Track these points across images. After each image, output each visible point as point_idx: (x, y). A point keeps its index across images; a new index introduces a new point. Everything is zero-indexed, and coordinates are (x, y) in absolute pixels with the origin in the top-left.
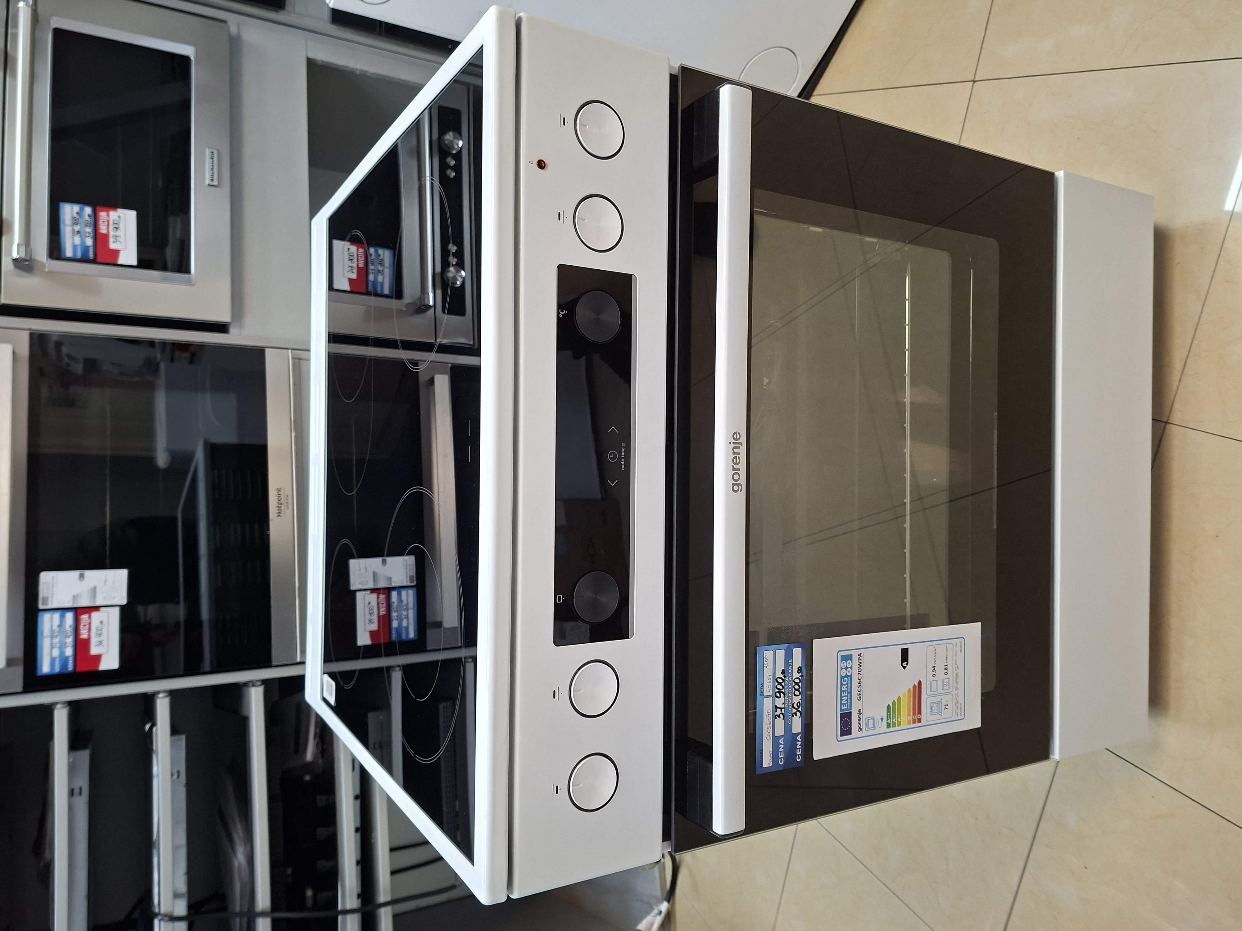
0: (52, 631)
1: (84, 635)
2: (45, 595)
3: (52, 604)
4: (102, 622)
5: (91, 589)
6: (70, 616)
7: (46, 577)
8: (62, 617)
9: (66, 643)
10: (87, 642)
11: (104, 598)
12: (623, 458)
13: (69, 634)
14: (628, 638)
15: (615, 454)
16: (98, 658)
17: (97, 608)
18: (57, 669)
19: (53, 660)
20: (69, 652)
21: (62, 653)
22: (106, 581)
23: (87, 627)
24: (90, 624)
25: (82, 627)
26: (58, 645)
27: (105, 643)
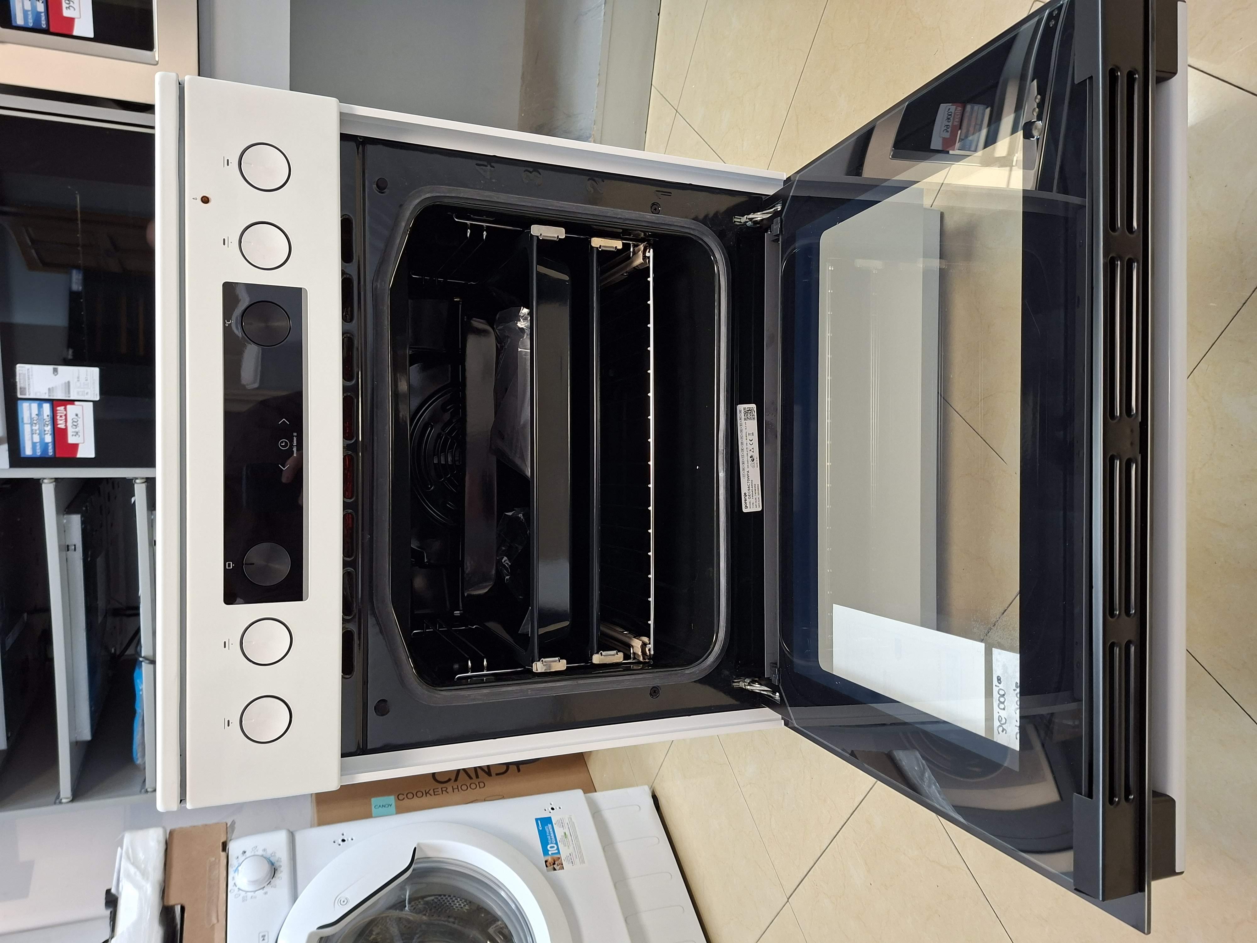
0: (31, 418)
1: (61, 425)
2: (22, 386)
3: (29, 395)
4: (77, 415)
5: (65, 383)
6: (47, 407)
7: (21, 369)
8: (40, 407)
9: (45, 431)
10: (64, 431)
11: (78, 393)
12: (295, 446)
13: (47, 423)
14: (302, 600)
15: (286, 442)
16: (75, 446)
17: (72, 402)
18: (38, 453)
19: (34, 445)
20: (49, 439)
21: (42, 439)
22: (78, 378)
23: (64, 417)
24: (66, 415)
25: (58, 417)
26: (38, 432)
27: (81, 434)
